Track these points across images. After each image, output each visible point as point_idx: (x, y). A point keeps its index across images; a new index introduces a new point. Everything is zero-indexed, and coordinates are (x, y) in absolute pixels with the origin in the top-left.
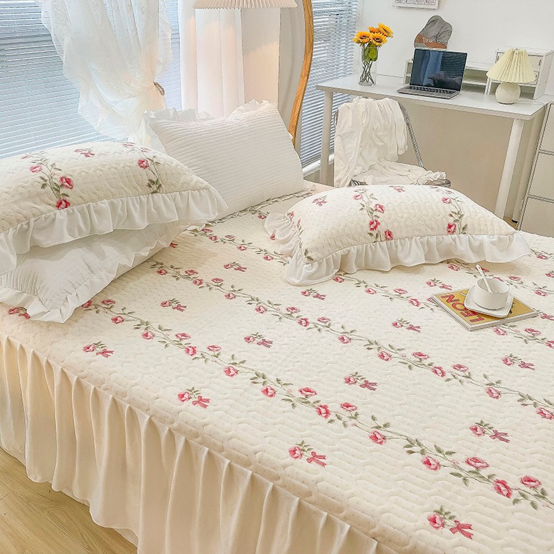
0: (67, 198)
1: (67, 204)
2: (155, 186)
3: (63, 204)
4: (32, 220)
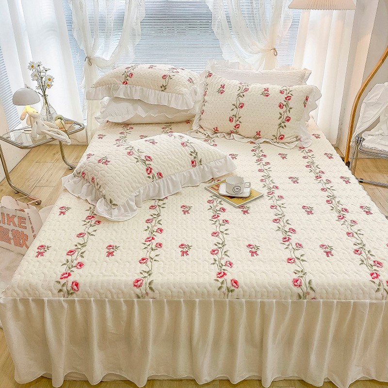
0: (127, 82)
1: (127, 83)
2: (164, 88)
3: (125, 83)
4: (112, 85)
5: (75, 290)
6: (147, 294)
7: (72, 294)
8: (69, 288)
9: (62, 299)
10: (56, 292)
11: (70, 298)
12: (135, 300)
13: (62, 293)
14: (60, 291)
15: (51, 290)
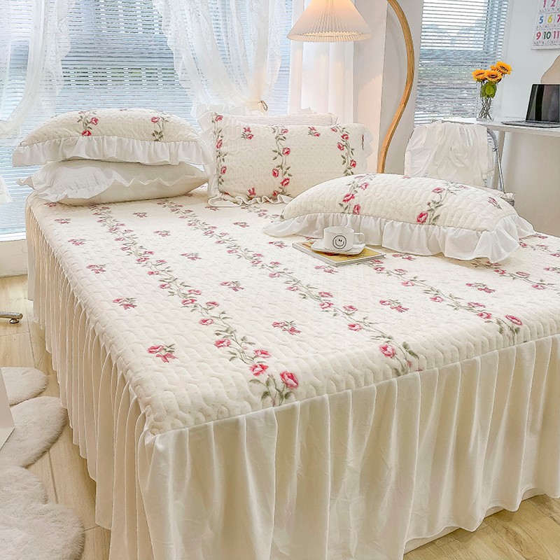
2: (158, 136)
3: (87, 133)
4: (63, 139)
5: (292, 386)
6: (410, 364)
7: (287, 396)
8: (281, 385)
9: (272, 409)
10: (258, 399)
11: (285, 405)
12: (395, 380)
13: (269, 399)
14: (266, 394)
15: (248, 399)
